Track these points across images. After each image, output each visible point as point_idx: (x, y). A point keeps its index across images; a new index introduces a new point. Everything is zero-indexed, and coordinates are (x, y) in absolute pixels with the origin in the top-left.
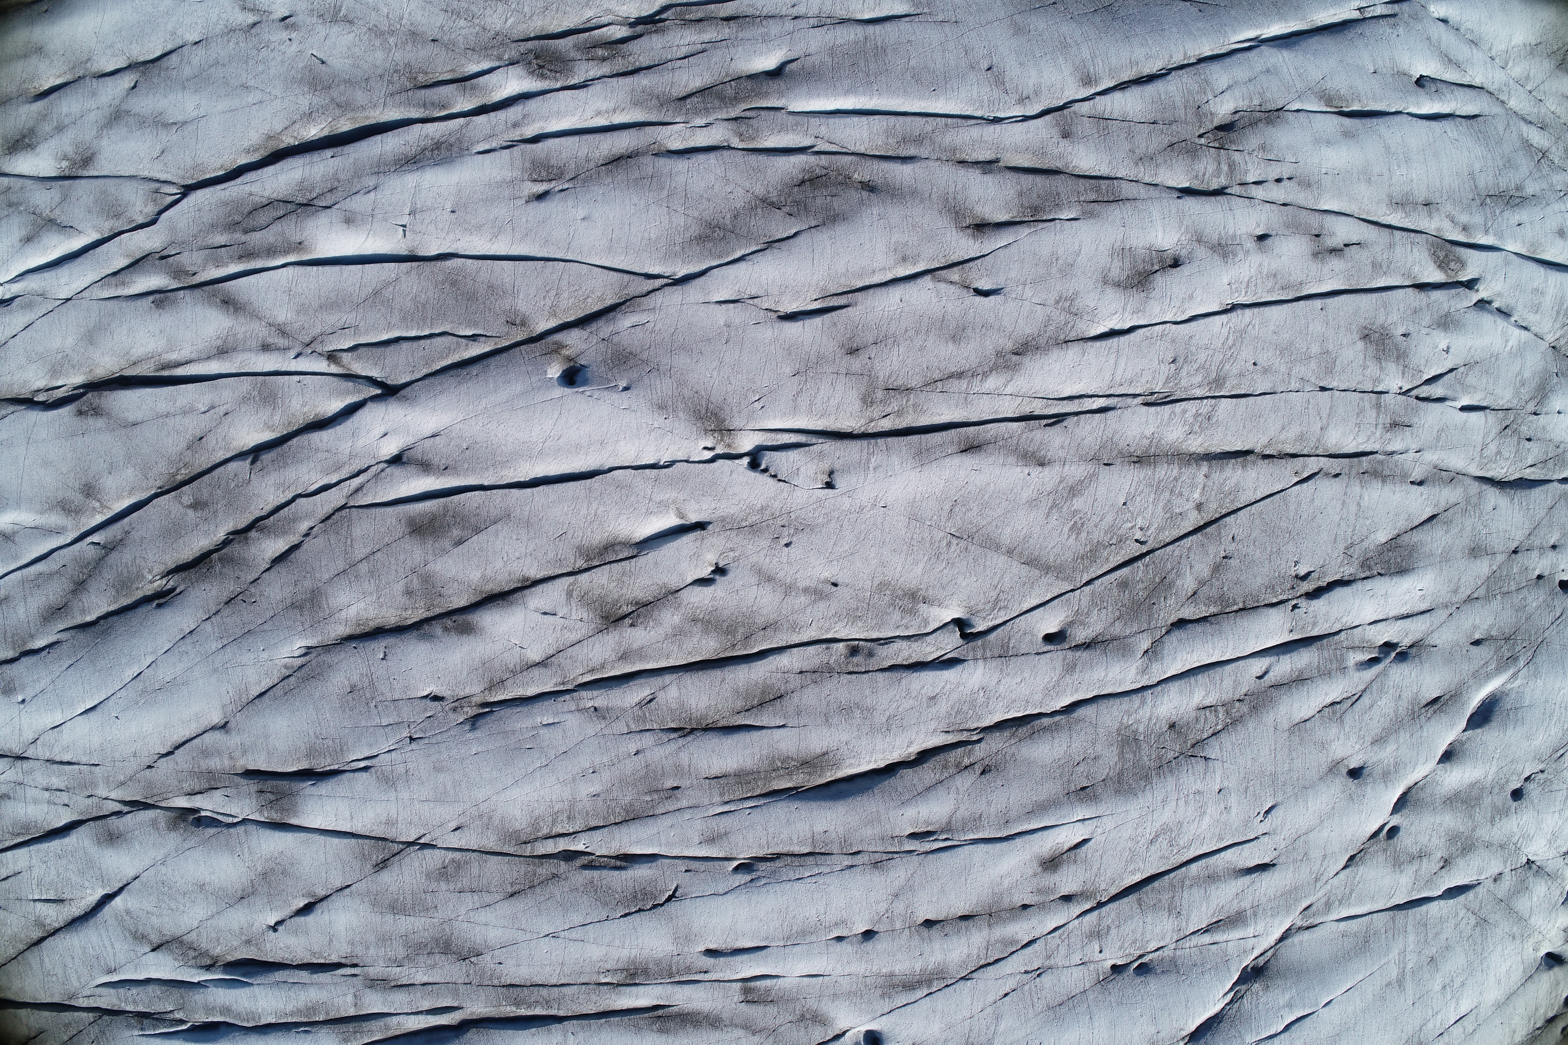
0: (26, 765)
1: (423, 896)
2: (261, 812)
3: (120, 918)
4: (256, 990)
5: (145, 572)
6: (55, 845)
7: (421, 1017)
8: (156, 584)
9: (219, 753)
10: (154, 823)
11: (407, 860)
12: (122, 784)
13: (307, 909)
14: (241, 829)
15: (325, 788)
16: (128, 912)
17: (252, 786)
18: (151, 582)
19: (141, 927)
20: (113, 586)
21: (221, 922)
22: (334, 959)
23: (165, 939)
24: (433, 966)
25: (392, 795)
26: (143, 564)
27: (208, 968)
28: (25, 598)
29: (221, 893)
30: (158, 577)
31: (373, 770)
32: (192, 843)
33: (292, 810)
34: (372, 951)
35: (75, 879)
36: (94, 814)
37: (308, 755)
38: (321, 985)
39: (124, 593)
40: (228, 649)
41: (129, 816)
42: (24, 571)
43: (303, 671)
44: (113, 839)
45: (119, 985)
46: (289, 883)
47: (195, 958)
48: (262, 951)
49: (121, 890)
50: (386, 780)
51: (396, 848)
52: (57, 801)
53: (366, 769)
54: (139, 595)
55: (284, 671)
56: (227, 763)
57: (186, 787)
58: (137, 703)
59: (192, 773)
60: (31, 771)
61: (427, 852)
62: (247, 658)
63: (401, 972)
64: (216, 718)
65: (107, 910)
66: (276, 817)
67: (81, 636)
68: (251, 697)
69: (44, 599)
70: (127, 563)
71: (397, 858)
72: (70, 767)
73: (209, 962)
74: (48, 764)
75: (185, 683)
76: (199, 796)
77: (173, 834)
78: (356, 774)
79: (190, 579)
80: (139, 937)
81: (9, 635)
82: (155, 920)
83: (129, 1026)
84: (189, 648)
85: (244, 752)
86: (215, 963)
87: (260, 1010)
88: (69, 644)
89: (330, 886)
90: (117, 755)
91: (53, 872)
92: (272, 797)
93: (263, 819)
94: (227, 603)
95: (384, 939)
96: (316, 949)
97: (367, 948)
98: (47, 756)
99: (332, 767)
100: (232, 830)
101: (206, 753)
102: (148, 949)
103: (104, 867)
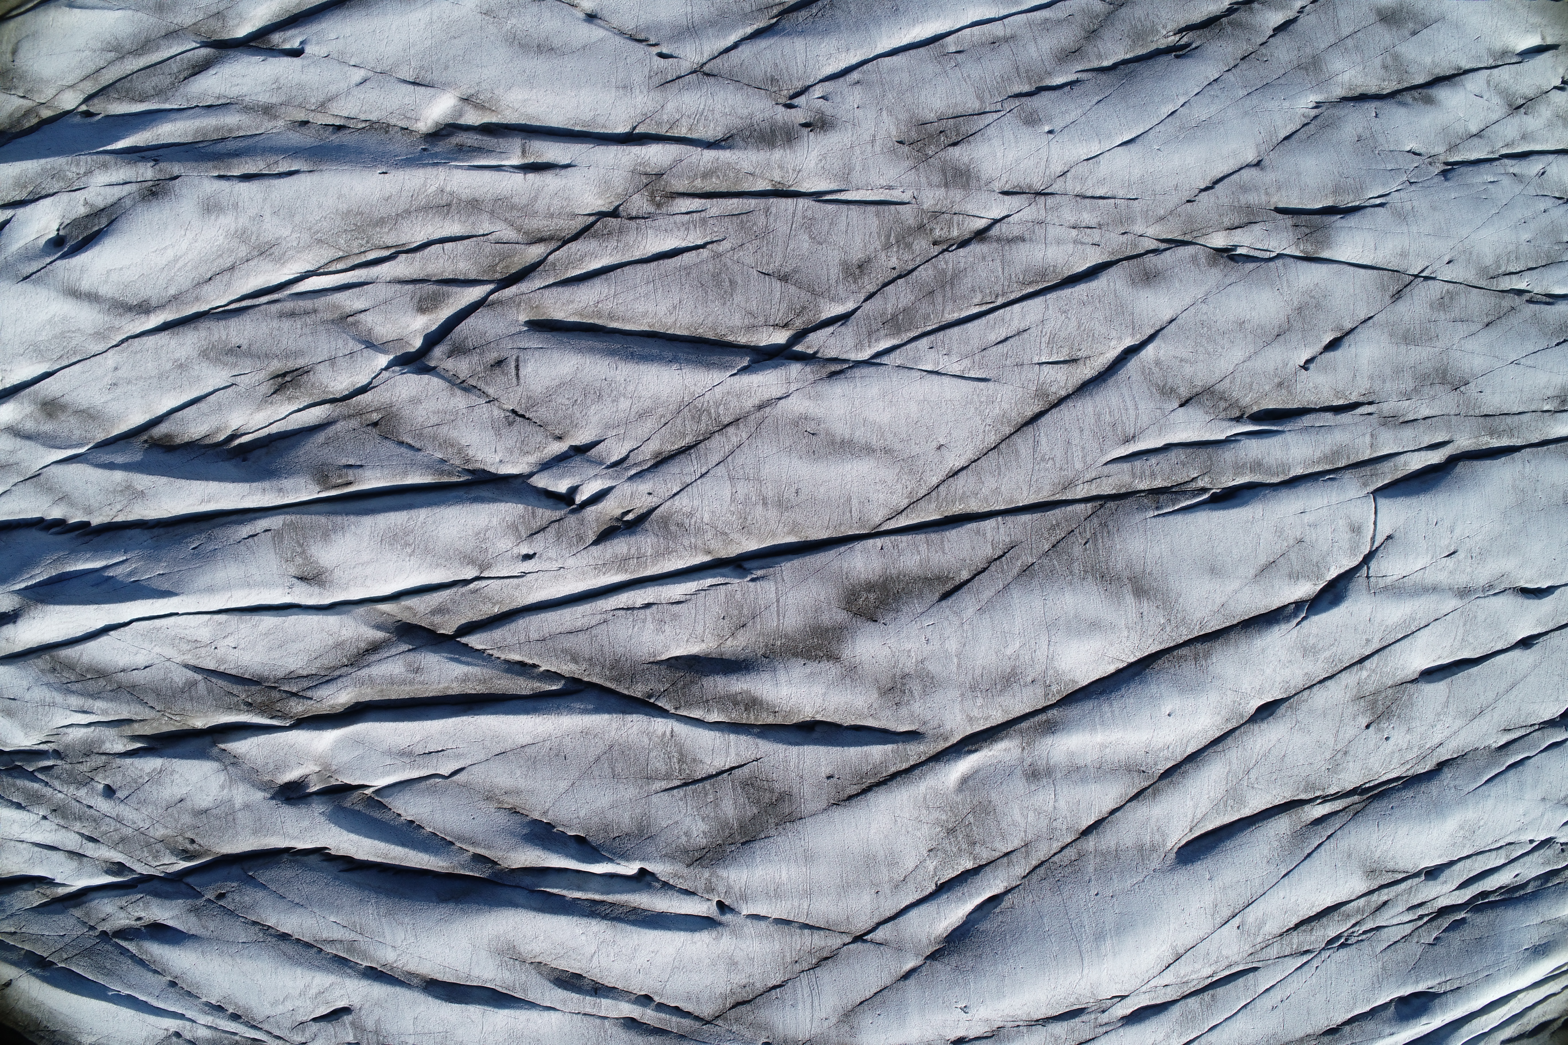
0: (1050, 200)
1: (1428, 326)
2: (1297, 245)
3: (1147, 371)
4: (1288, 437)
5: (1160, 28)
6: (1080, 290)
7: (1423, 453)
8: (1170, 39)
9: (1256, 189)
10: (1194, 259)
11: (1416, 291)
12: (1162, 219)
13: (1333, 345)
14: (1279, 262)
15: (1353, 220)
16: (1158, 363)
17: (1289, 220)
18: (1166, 37)
19: (1170, 380)
20: (1128, 36)
21: (1258, 364)
22: (1354, 398)
23: (1195, 390)
24: (1433, 398)
25: (1405, 228)
26: (1156, 20)
27: (1238, 419)
28: (1035, 39)
29: (1259, 331)
30: (1171, 33)
31: (1388, 206)
32: (1233, 279)
33: (1326, 242)
34: (1388, 385)
35: (1100, 329)
36: (1129, 253)
37: (1336, 191)
38: (1343, 426)
39: (1140, 43)
40: (1254, 96)
41: (1168, 252)
42: (1029, 15)
43: (1319, 120)
44: (1149, 278)
45: (1132, 459)
46: (1321, 317)
47: (1225, 410)
48: (1291, 394)
49: (1151, 338)
50: (1400, 216)
51: (1408, 279)
52: (1086, 239)
53: (1381, 205)
54: (1153, 47)
55: (1303, 119)
56: (1264, 198)
57: (1227, 222)
58: (1177, 137)
59: (1232, 208)
60: (1057, 208)
61: (1430, 282)
62: (1273, 105)
63: (1409, 406)
64: (1251, 157)
65: (1133, 364)
66: (1310, 249)
67: (1103, 78)
68: (1280, 139)
69: (1056, 42)
70: (1139, 19)
71: (1409, 288)
72: (1105, 201)
73: (1238, 414)
74: (1078, 198)
75: (1221, 122)
76: (1239, 230)
77: (1214, 270)
78: (1376, 209)
79: (1205, 37)
80: (1166, 391)
81: (1022, 70)
82: (1188, 370)
83: (1142, 508)
84: (1219, 92)
85: (1279, 189)
86: (1243, 415)
87: (1291, 460)
88: (1092, 83)
89: (1356, 318)
90: (1158, 188)
91: (1073, 323)
92: (1307, 231)
93: (1298, 254)
94: (1242, 59)
95: (1398, 371)
96: (1340, 387)
97: (1384, 382)
98: (1078, 189)
99: (1354, 204)
100: (1271, 264)
101: (1244, 189)
102: (1176, 405)
103: (1137, 311)
